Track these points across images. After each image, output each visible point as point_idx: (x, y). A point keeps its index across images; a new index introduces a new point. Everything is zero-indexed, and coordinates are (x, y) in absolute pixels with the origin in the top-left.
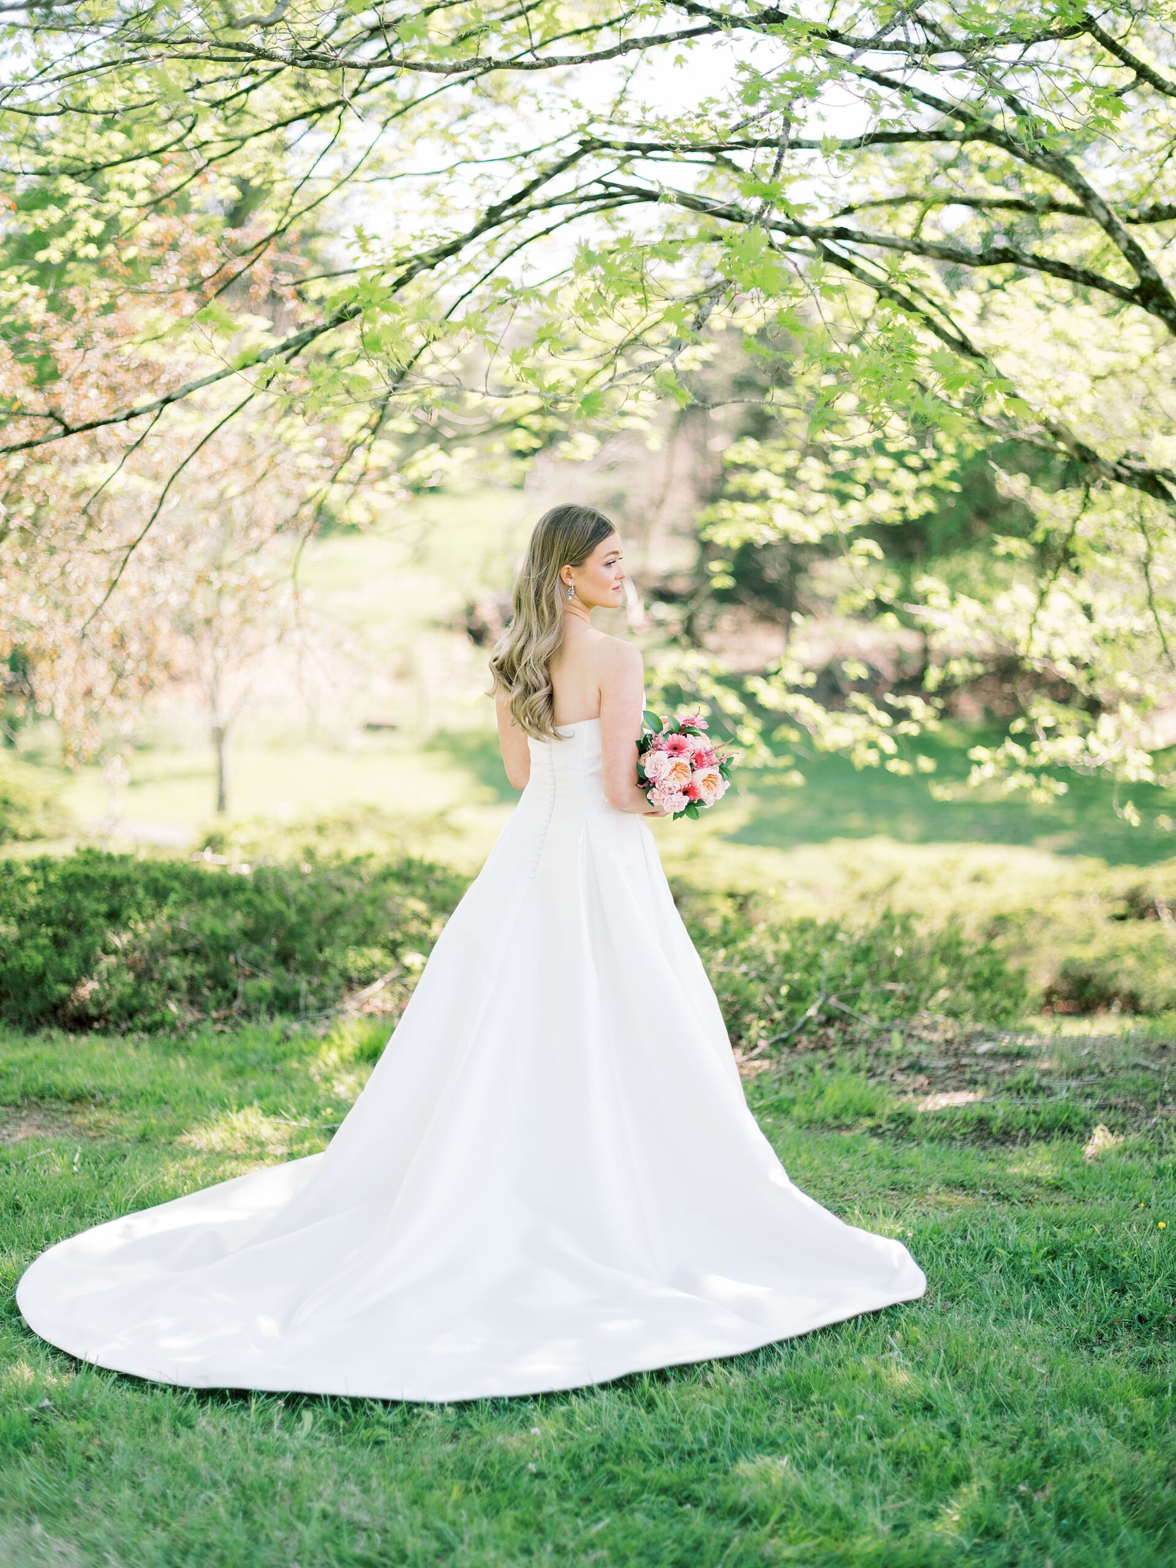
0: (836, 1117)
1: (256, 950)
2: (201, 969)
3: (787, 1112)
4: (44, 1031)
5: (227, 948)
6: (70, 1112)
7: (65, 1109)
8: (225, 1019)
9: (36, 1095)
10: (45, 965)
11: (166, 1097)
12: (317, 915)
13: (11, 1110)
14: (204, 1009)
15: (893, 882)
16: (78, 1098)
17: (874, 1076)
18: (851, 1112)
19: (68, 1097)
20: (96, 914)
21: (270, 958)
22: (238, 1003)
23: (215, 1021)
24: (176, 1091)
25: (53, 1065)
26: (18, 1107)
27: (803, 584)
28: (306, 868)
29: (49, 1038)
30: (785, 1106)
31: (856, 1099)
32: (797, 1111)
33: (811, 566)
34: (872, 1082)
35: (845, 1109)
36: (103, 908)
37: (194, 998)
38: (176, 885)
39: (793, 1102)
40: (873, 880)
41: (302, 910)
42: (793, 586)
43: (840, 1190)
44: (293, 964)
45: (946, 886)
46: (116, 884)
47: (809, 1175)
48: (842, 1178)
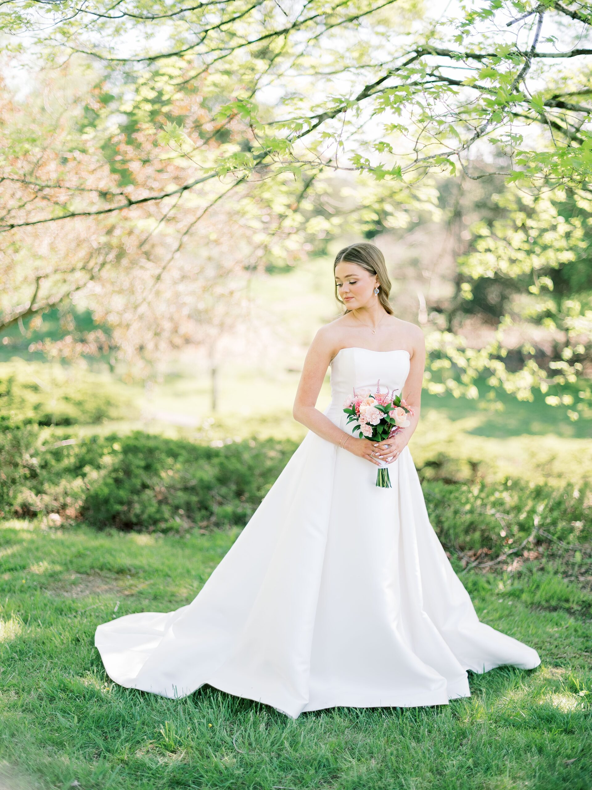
0: (547, 601)
1: (224, 490)
2: (194, 499)
3: (518, 597)
4: (107, 530)
5: (208, 488)
6: (116, 579)
7: (114, 577)
8: (206, 528)
9: (97, 568)
10: (110, 494)
11: (169, 573)
12: (257, 472)
13: (84, 576)
14: (194, 521)
15: (553, 459)
16: (121, 572)
17: (567, 577)
18: (555, 599)
19: (115, 570)
20: (138, 467)
21: (232, 495)
22: (213, 519)
23: (201, 528)
24: (176, 570)
25: (109, 552)
26: (88, 574)
27: (507, 306)
28: (252, 444)
29: (110, 535)
30: (517, 593)
31: (558, 591)
32: (524, 596)
33: (511, 297)
34: (566, 581)
35: (552, 597)
36: (142, 463)
37: (190, 514)
38: (184, 452)
39: (522, 591)
40: (543, 457)
41: (250, 468)
42: (501, 307)
43: (555, 651)
44: (244, 498)
45: (580, 462)
46: (151, 451)
47: (536, 640)
48: (556, 643)
